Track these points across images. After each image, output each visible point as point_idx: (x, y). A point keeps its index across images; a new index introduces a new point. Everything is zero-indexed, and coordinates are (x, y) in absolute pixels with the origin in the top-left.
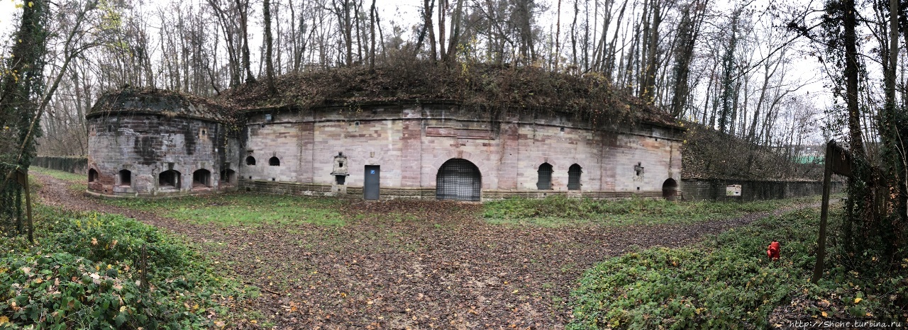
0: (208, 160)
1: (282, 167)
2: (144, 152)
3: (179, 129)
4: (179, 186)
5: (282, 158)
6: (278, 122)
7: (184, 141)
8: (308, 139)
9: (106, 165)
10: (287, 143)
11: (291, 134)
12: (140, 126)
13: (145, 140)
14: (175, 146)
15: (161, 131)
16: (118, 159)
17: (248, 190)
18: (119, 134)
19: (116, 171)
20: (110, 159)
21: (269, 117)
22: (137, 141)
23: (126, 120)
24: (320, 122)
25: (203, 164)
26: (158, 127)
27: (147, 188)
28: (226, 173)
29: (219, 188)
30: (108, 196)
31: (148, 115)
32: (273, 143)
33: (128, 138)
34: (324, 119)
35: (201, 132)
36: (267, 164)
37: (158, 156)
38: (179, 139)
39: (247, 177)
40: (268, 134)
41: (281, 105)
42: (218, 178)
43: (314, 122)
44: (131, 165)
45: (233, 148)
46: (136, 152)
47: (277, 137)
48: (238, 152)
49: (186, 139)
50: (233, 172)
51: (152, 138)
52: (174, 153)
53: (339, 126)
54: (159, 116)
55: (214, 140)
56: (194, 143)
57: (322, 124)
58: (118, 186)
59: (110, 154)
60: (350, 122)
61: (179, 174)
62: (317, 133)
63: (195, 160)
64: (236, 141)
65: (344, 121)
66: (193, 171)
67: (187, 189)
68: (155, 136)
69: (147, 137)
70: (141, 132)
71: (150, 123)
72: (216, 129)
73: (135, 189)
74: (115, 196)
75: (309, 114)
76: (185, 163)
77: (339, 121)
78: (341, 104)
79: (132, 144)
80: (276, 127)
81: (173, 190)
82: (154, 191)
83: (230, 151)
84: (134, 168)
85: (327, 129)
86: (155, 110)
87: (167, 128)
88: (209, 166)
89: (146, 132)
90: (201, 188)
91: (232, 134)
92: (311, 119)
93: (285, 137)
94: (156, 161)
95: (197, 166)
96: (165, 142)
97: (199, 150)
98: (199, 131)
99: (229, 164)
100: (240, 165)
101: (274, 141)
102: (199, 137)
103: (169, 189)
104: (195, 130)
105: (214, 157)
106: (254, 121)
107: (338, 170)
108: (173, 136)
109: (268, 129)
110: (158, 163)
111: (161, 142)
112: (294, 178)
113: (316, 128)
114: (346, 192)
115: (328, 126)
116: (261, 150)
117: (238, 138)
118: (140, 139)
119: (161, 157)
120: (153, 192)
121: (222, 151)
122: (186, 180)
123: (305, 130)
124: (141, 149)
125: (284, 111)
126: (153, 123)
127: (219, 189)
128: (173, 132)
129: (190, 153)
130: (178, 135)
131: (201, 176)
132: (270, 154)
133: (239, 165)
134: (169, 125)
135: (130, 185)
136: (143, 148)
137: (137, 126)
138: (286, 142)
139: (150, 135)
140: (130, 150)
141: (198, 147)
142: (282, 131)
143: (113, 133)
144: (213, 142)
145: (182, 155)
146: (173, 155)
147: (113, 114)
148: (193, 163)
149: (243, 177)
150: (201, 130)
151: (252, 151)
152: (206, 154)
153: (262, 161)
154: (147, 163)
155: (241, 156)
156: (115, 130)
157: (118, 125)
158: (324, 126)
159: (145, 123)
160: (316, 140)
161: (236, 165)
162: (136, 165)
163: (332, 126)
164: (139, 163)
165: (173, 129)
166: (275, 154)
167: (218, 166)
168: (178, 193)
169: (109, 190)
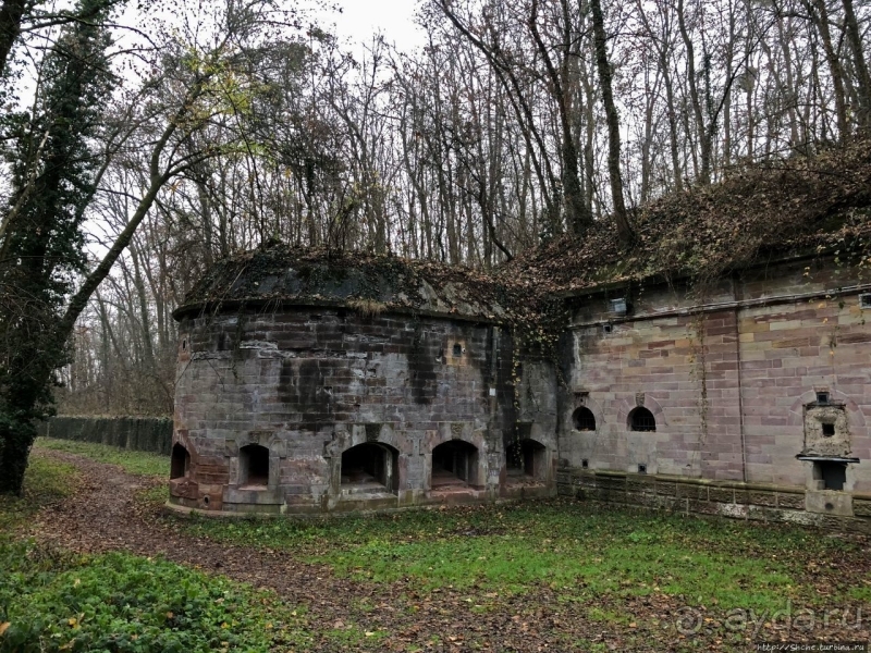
0: (471, 418)
1: (660, 435)
2: (304, 398)
3: (394, 340)
4: (395, 485)
5: (659, 410)
6: (645, 314)
7: (405, 369)
8: (725, 356)
9: (210, 433)
10: (670, 370)
11: (677, 345)
12: (297, 335)
13: (308, 369)
14: (383, 382)
15: (348, 346)
16: (237, 419)
17: (581, 496)
18: (243, 355)
19: (233, 449)
20: (218, 419)
21: (619, 306)
22: (286, 372)
23: (260, 322)
24: (754, 306)
25: (457, 428)
26: (340, 337)
27: (309, 491)
28: (521, 453)
29: (502, 489)
30: (211, 513)
31: (315, 310)
32: (635, 371)
33: (264, 364)
34: (763, 298)
35: (450, 350)
36: (623, 428)
37: (340, 408)
38: (394, 367)
39: (576, 462)
40: (622, 349)
41: (649, 271)
42: (500, 464)
43: (738, 309)
44: (269, 433)
45: (538, 386)
46: (284, 400)
47: (643, 355)
48: (551, 397)
49: (411, 366)
50: (539, 448)
51: (324, 364)
52: (381, 400)
53: (812, 314)
54: (342, 312)
55: (485, 369)
56: (434, 376)
57: (759, 313)
58: (236, 487)
59: (219, 405)
60: (841, 297)
61: (395, 453)
62: (747, 337)
63: (436, 418)
64: (545, 369)
65: (821, 298)
66: (431, 447)
67: (416, 491)
68: (332, 359)
69: (313, 363)
70: (298, 351)
71: (319, 329)
72: (490, 341)
73: (279, 492)
74: (228, 514)
75: (722, 288)
76: (409, 426)
77: (805, 300)
78: (808, 252)
79: (274, 380)
80: (639, 330)
81: (380, 495)
82: (327, 498)
83: (529, 394)
84: (277, 440)
85: (774, 326)
86: (332, 296)
87: (363, 338)
88: (474, 432)
89: (311, 350)
90: (454, 490)
91: (532, 352)
92: (728, 301)
93: (665, 353)
94: (334, 421)
95: (440, 434)
96: (358, 373)
97: (446, 393)
98: (446, 346)
99: (527, 427)
100: (559, 430)
101: (635, 364)
102: (444, 361)
103: (370, 491)
104: (435, 344)
105: (488, 411)
106: (588, 318)
107: (820, 445)
108: (377, 359)
109: (621, 336)
110: (340, 426)
111: (348, 373)
112: (695, 466)
113: (744, 324)
114: (851, 513)
115: (779, 317)
116: (607, 390)
117: (549, 362)
118: (295, 368)
119: (347, 409)
120: (324, 501)
121: (506, 393)
122: (412, 468)
123: (714, 332)
124: (298, 393)
125: (656, 287)
126: (327, 329)
127: (503, 494)
128: (379, 348)
129: (422, 399)
130: (391, 356)
131: (453, 458)
132: (629, 399)
133: (557, 431)
134: (368, 332)
135: (266, 484)
136: (302, 389)
137: (288, 337)
138: (669, 366)
139: (320, 358)
140: (267, 395)
141: (443, 386)
142: (657, 339)
143: (228, 354)
144: (483, 372)
145: (402, 405)
146: (379, 406)
147: (229, 308)
148: (432, 426)
149: (566, 463)
150: (451, 343)
151: (586, 394)
152: (464, 403)
153: (610, 419)
154: (312, 425)
155: (561, 407)
156: (234, 347)
157: (241, 334)
158: (766, 318)
159: (308, 328)
160: (746, 357)
161: (547, 430)
162: (284, 432)
163: (789, 317)
164: (292, 428)
165: (377, 341)
166: (640, 398)
167: (498, 433)
168: (391, 502)
169: (213, 498)
